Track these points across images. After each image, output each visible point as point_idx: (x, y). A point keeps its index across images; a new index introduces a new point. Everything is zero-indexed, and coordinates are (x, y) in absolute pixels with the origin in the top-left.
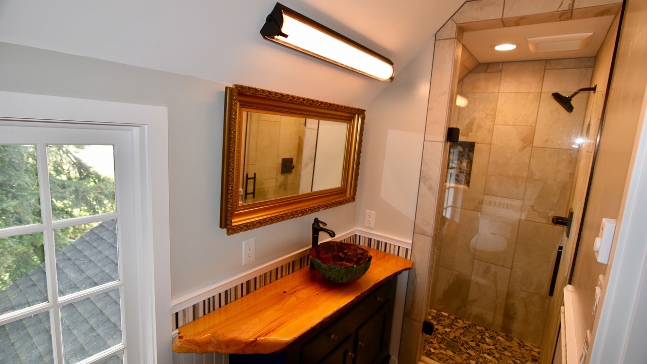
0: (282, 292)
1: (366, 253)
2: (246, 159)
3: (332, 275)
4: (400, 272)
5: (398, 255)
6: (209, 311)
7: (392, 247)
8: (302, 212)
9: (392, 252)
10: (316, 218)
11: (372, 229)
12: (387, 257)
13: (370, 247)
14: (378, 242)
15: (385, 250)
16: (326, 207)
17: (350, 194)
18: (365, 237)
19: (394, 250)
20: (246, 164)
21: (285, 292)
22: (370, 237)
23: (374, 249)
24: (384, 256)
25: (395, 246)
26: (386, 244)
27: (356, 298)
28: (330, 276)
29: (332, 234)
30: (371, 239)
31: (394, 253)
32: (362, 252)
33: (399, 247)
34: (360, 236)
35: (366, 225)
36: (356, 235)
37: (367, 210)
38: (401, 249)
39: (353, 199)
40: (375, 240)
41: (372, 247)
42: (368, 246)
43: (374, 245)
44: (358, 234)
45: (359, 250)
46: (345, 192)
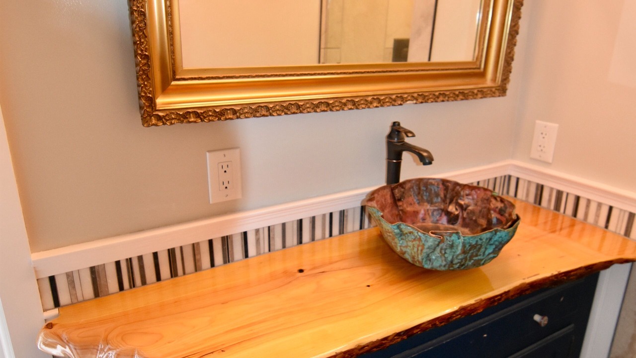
0: (296, 270)
1: (508, 210)
2: (323, 37)
3: (406, 247)
4: (607, 265)
5: (607, 227)
6: (133, 284)
7: (593, 207)
8: (354, 103)
9: (591, 219)
10: (394, 123)
11: (546, 164)
12: (577, 228)
13: (540, 204)
14: (560, 193)
15: (575, 214)
16: (423, 98)
17: (494, 79)
18: (529, 182)
19: (597, 215)
20: (322, 46)
21: (301, 271)
22: (541, 182)
23: (548, 209)
24: (572, 225)
25: (600, 205)
26: (578, 199)
27: (463, 309)
28: (404, 249)
29: (425, 159)
30: (542, 187)
31: (596, 221)
32: (500, 205)
33: (611, 208)
34: (518, 179)
35: (535, 154)
36: (510, 177)
37: (538, 122)
38: (615, 213)
39: (502, 90)
40: (552, 189)
41: (544, 203)
42: (535, 202)
43: (550, 200)
44: (515, 174)
45: (493, 201)
46: (483, 75)
